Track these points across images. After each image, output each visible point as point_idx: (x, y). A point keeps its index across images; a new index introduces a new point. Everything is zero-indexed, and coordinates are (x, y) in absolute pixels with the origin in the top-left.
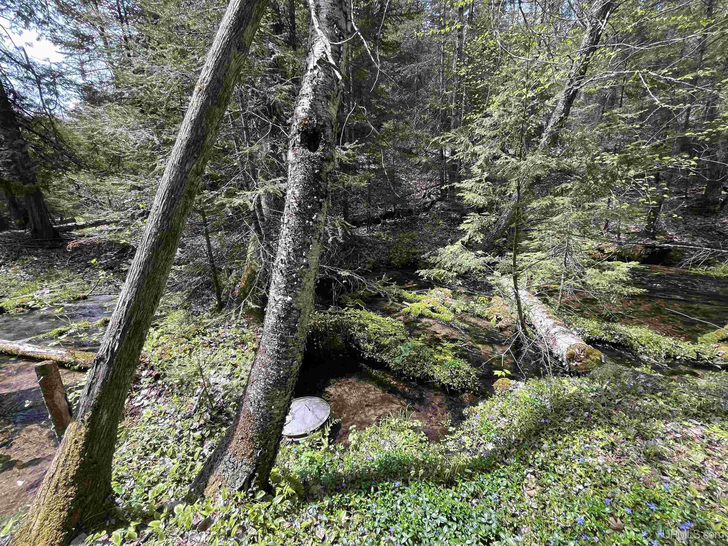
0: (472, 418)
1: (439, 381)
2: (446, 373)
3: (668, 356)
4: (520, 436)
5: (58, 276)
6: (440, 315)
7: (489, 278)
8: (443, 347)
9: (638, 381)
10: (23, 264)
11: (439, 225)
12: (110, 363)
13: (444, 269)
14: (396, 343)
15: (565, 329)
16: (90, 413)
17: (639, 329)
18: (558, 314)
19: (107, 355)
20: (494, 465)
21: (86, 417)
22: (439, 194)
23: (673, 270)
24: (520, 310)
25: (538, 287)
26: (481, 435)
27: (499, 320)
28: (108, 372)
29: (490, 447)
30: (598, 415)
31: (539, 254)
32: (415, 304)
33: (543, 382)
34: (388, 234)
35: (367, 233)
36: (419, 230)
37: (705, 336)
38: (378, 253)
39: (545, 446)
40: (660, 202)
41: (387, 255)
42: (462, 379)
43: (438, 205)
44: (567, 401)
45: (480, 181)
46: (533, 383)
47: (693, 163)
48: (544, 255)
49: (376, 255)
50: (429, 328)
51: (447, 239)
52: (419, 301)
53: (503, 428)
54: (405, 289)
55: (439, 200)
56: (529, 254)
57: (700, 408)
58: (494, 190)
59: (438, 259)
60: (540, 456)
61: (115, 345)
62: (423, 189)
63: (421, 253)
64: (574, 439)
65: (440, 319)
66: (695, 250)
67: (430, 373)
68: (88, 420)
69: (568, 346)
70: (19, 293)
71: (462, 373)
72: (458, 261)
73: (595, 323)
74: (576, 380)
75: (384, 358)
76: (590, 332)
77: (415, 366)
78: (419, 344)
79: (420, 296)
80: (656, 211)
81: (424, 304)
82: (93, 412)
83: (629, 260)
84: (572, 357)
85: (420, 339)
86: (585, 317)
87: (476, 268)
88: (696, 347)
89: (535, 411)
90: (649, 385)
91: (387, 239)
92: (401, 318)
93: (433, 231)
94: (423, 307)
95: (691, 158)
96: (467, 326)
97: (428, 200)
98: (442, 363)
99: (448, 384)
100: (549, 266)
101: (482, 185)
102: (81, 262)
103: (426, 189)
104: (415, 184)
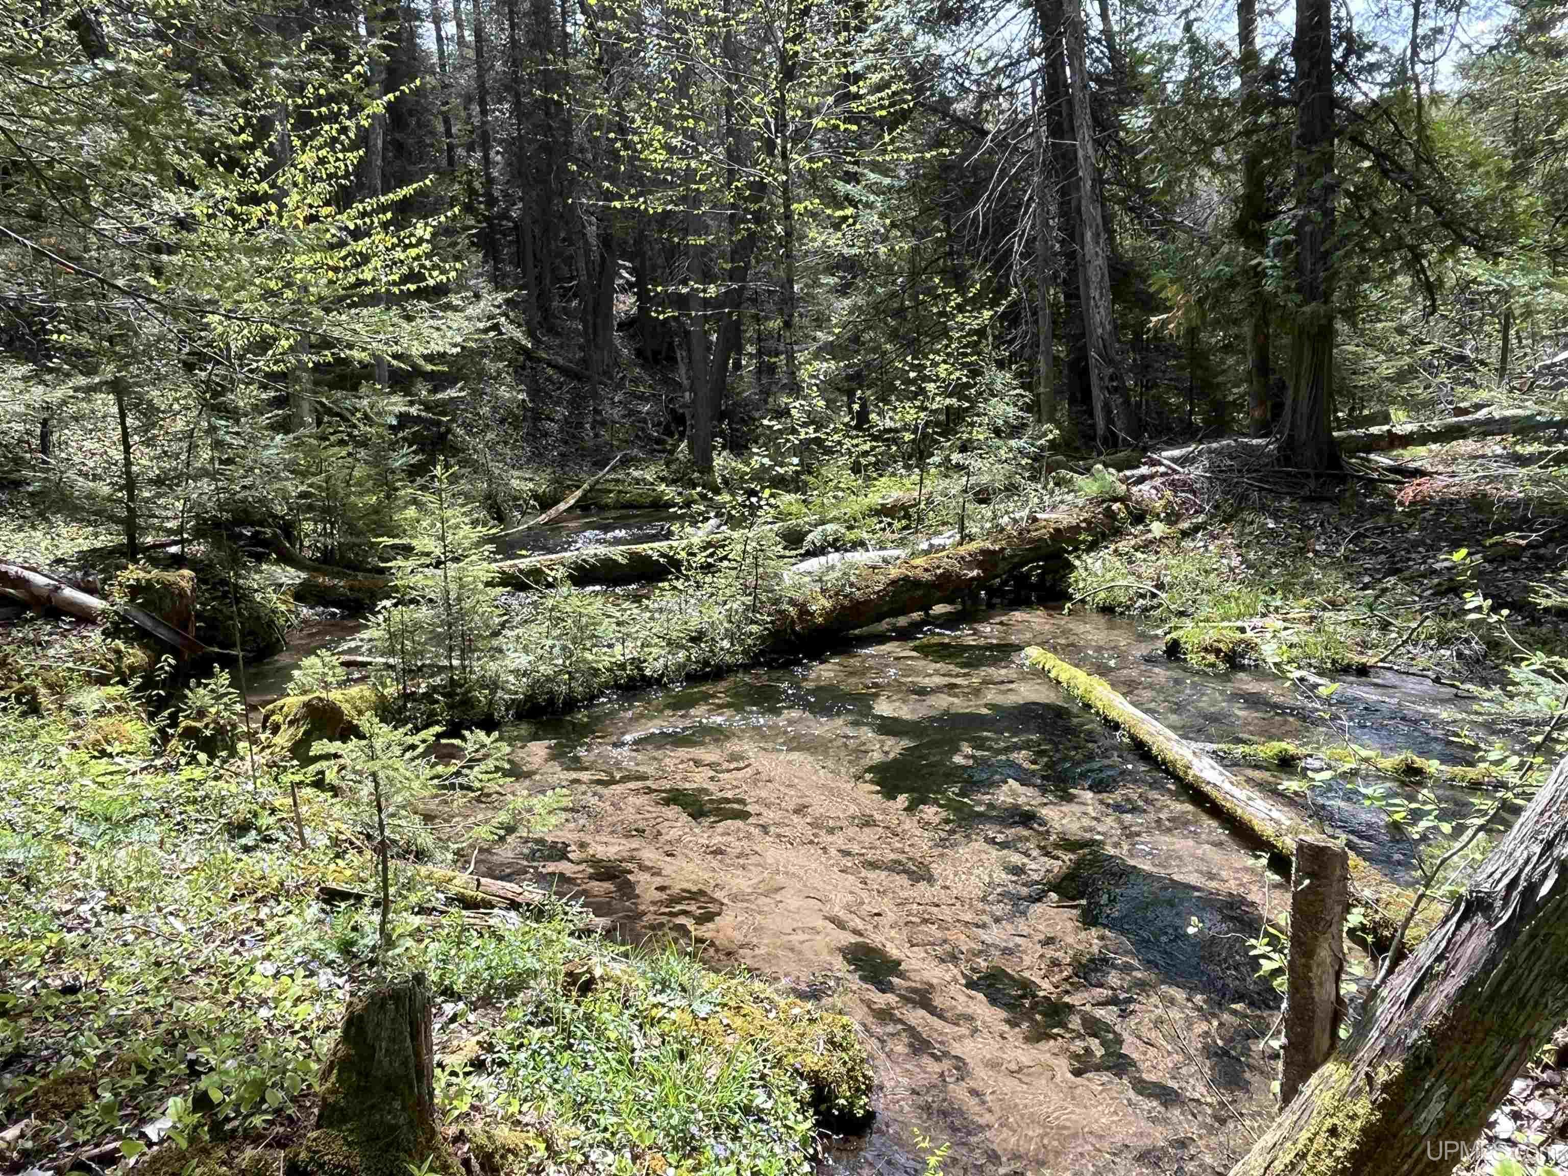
5: (1310, 586)
10: (1242, 534)
12: (1507, 934)
16: (1396, 1065)
19: (1506, 899)
21: (1382, 1076)
28: (1491, 962)
61: (1545, 875)
68: (1386, 1087)
70: (1217, 613)
82: (1406, 1067)
102: (1376, 554)
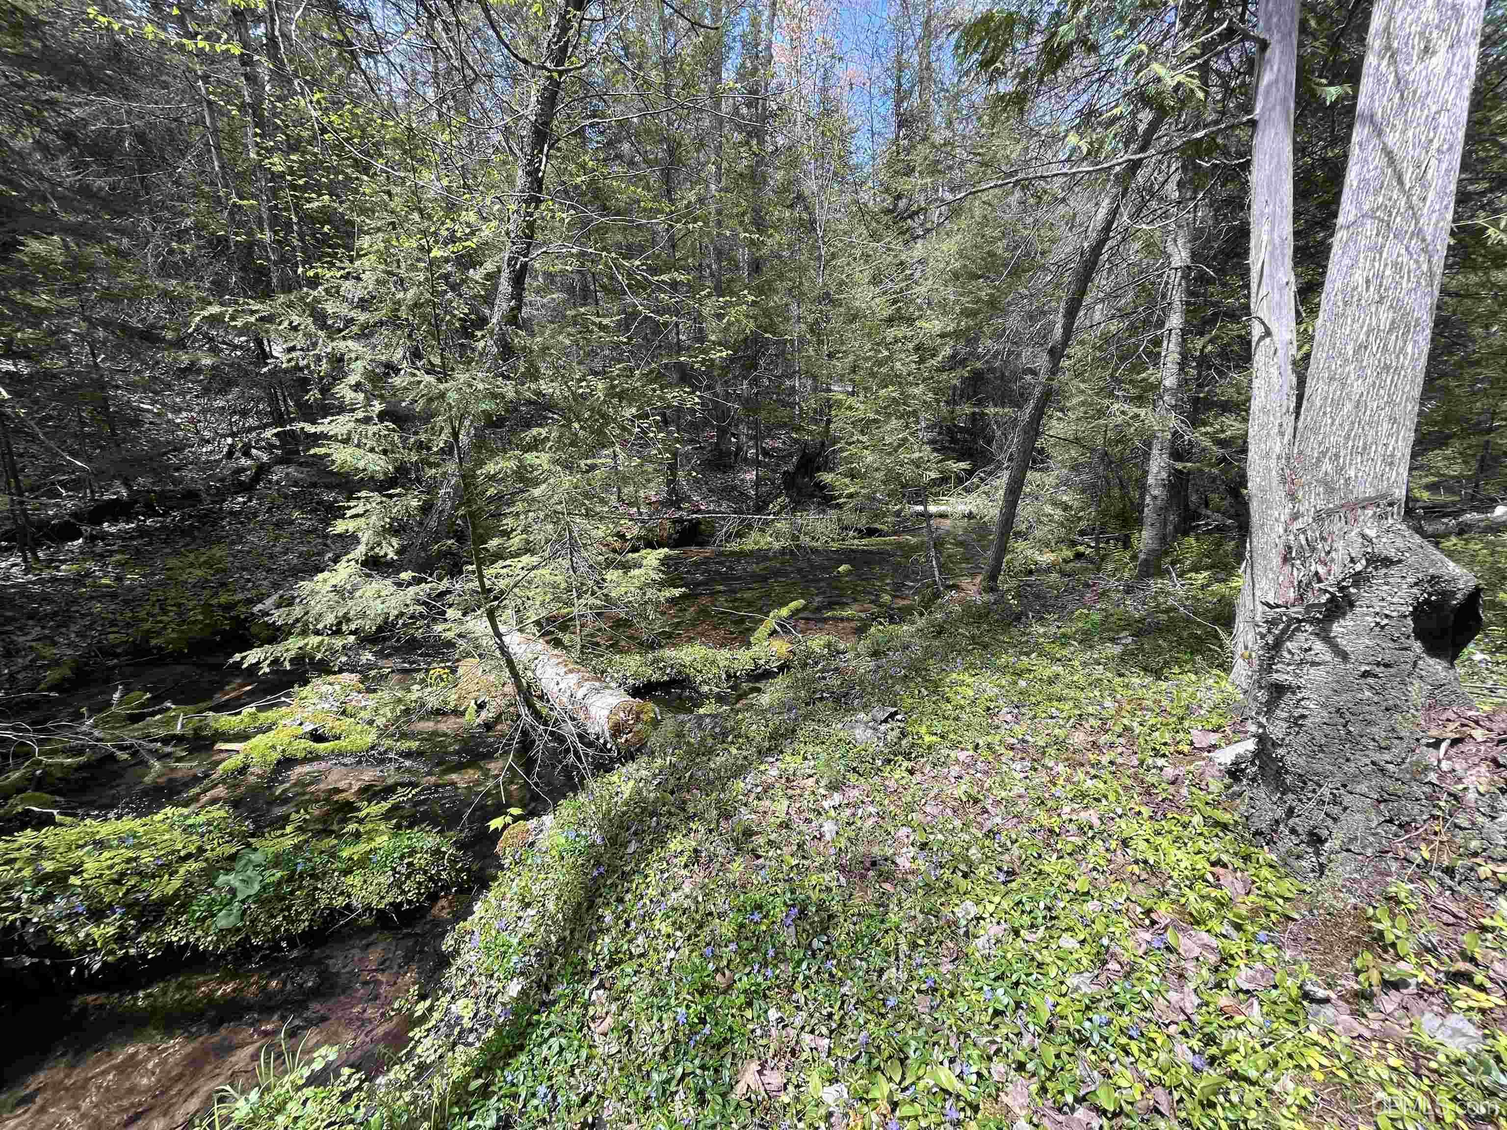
0: (464, 948)
1: (368, 908)
2: (382, 879)
3: (729, 677)
4: (564, 929)
6: (343, 743)
7: (439, 628)
8: (361, 821)
9: (704, 730)
11: (292, 523)
13: (317, 633)
14: (210, 874)
15: (597, 684)
17: (690, 650)
18: (582, 661)
20: (529, 1024)
22: (275, 447)
23: (708, 551)
24: (515, 675)
25: (538, 623)
26: (492, 976)
27: (481, 706)
29: (514, 988)
30: (670, 814)
31: (526, 559)
32: (259, 741)
33: (582, 798)
34: (119, 564)
35: (27, 571)
36: (233, 543)
37: (757, 634)
38: (90, 627)
39: (608, 919)
40: (675, 455)
41: (128, 625)
42: (425, 872)
43: (277, 474)
44: (624, 813)
45: (367, 420)
46: (566, 808)
47: (697, 400)
48: (535, 560)
49: (80, 634)
50: (312, 788)
51: (321, 554)
52: (270, 729)
53: (531, 930)
54: (218, 709)
55: (280, 461)
56: (508, 562)
57: (771, 738)
58: (404, 440)
59: (298, 611)
60: (605, 943)
62: (224, 436)
63: (250, 602)
64: (646, 876)
65: (341, 754)
66: (724, 519)
67: (340, 902)
69: (607, 713)
71: (419, 860)
72: (352, 607)
73: (638, 657)
74: (631, 767)
75: (173, 935)
76: (635, 676)
77: (289, 908)
78: (288, 843)
79: (270, 714)
80: (673, 468)
81: (288, 731)
83: (661, 545)
84: (617, 730)
85: (289, 829)
86: (621, 652)
87: (402, 614)
88: (750, 653)
89: (580, 862)
90: (717, 730)
91: (119, 579)
92: (221, 791)
93: (276, 539)
94: (287, 740)
95: (693, 392)
96: (414, 745)
97: (244, 462)
98: (364, 862)
99: (391, 904)
100: (549, 578)
101: (372, 429)
103: (233, 435)
104: (192, 421)
